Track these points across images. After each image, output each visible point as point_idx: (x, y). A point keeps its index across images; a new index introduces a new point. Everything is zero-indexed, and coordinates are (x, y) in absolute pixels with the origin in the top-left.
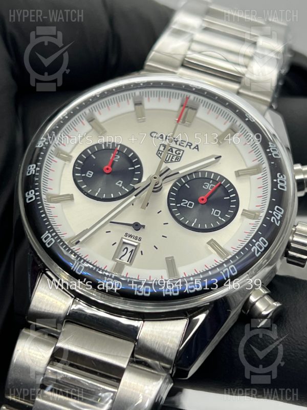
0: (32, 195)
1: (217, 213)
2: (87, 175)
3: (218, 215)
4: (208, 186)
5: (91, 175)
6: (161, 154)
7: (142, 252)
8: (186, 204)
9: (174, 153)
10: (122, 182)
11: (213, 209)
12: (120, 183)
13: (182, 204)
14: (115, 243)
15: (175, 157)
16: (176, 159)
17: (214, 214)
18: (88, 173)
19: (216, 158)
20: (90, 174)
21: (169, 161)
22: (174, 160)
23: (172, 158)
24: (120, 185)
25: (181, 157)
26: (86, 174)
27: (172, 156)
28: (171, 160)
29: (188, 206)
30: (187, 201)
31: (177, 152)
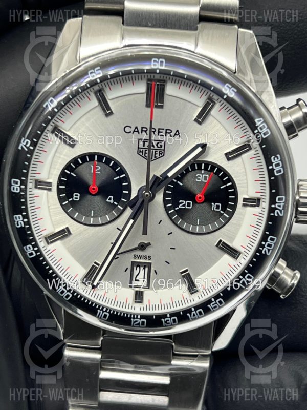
0: (31, 251)
1: (218, 207)
2: (74, 199)
3: (220, 210)
4: (201, 178)
5: (78, 197)
6: (142, 152)
7: (155, 271)
8: (184, 205)
9: (156, 148)
10: (112, 197)
11: (213, 204)
12: (110, 199)
13: (180, 207)
14: (127, 269)
15: (158, 153)
16: (160, 154)
17: (215, 209)
18: (74, 197)
19: (202, 147)
20: (76, 197)
21: (153, 158)
22: (157, 155)
23: (155, 154)
24: (112, 201)
25: (164, 150)
26: (72, 198)
27: (154, 151)
28: (155, 157)
29: (186, 207)
30: (184, 201)
31: (159, 145)
